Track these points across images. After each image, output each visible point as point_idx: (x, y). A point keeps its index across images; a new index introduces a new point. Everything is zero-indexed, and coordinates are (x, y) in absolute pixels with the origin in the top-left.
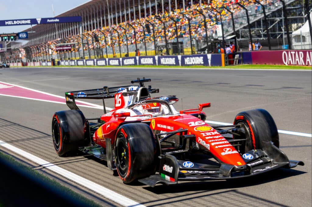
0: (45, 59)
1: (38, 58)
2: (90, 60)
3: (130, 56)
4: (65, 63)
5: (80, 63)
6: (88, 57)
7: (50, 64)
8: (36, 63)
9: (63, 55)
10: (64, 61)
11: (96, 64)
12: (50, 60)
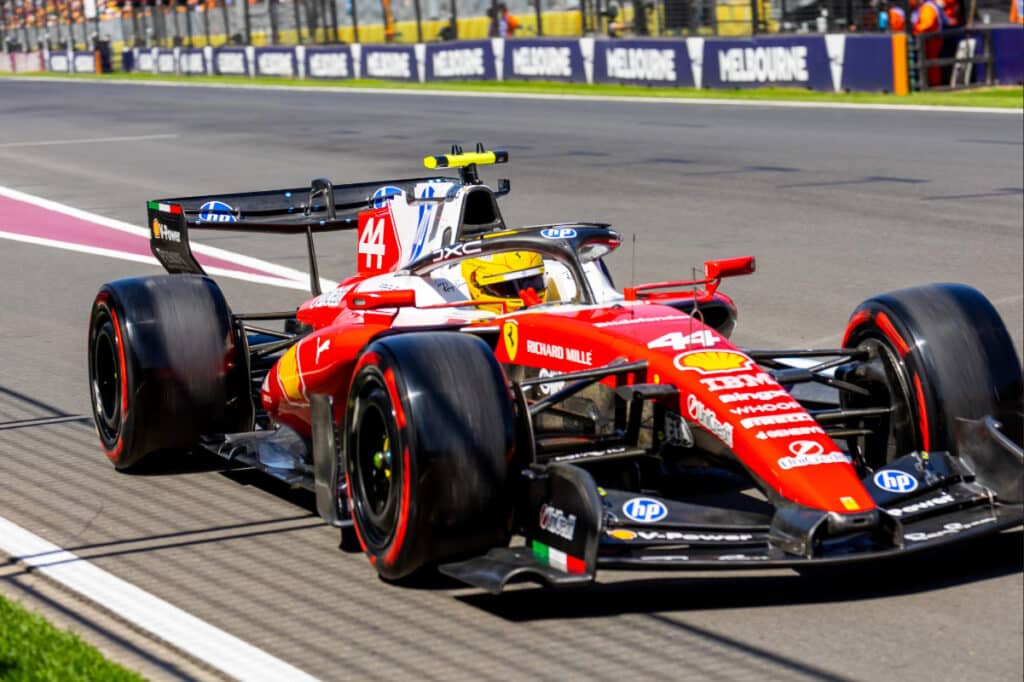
0: (63, 40)
1: (32, 33)
2: (276, 47)
3: (462, 35)
4: (156, 62)
5: (231, 62)
6: (266, 37)
7: (86, 63)
8: (20, 57)
9: (150, 21)
10: (155, 51)
11: (301, 68)
12: (87, 45)
